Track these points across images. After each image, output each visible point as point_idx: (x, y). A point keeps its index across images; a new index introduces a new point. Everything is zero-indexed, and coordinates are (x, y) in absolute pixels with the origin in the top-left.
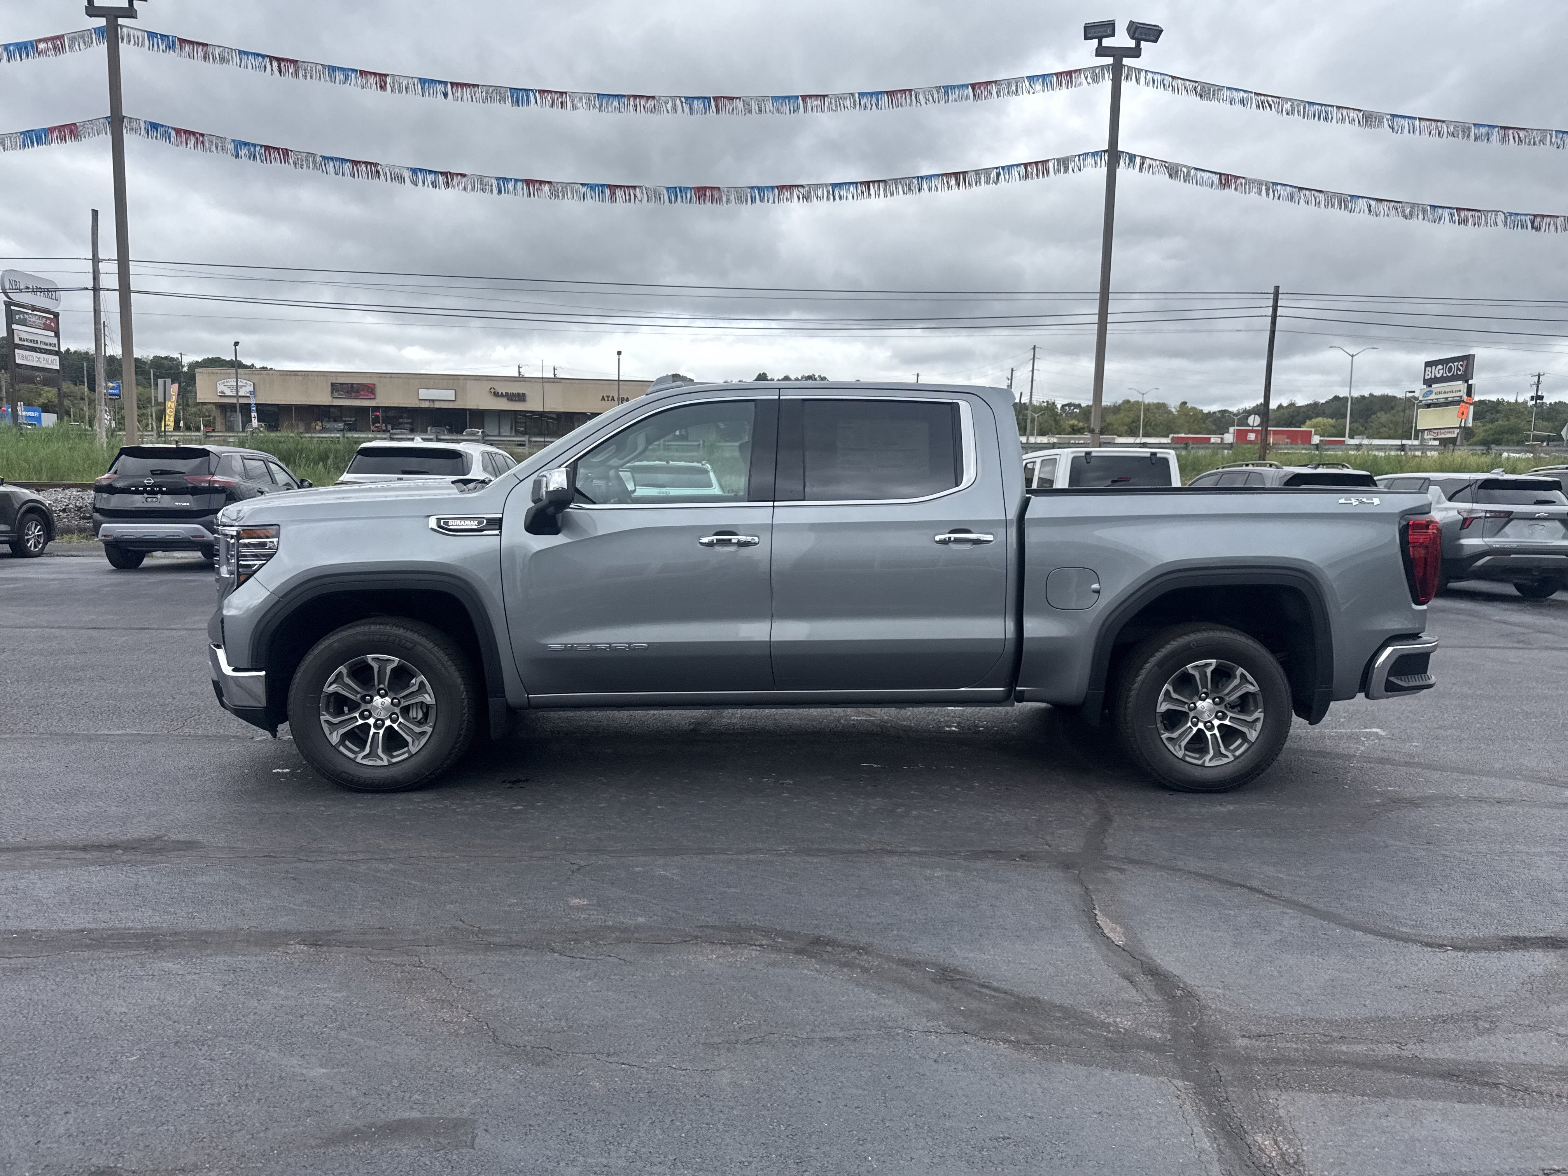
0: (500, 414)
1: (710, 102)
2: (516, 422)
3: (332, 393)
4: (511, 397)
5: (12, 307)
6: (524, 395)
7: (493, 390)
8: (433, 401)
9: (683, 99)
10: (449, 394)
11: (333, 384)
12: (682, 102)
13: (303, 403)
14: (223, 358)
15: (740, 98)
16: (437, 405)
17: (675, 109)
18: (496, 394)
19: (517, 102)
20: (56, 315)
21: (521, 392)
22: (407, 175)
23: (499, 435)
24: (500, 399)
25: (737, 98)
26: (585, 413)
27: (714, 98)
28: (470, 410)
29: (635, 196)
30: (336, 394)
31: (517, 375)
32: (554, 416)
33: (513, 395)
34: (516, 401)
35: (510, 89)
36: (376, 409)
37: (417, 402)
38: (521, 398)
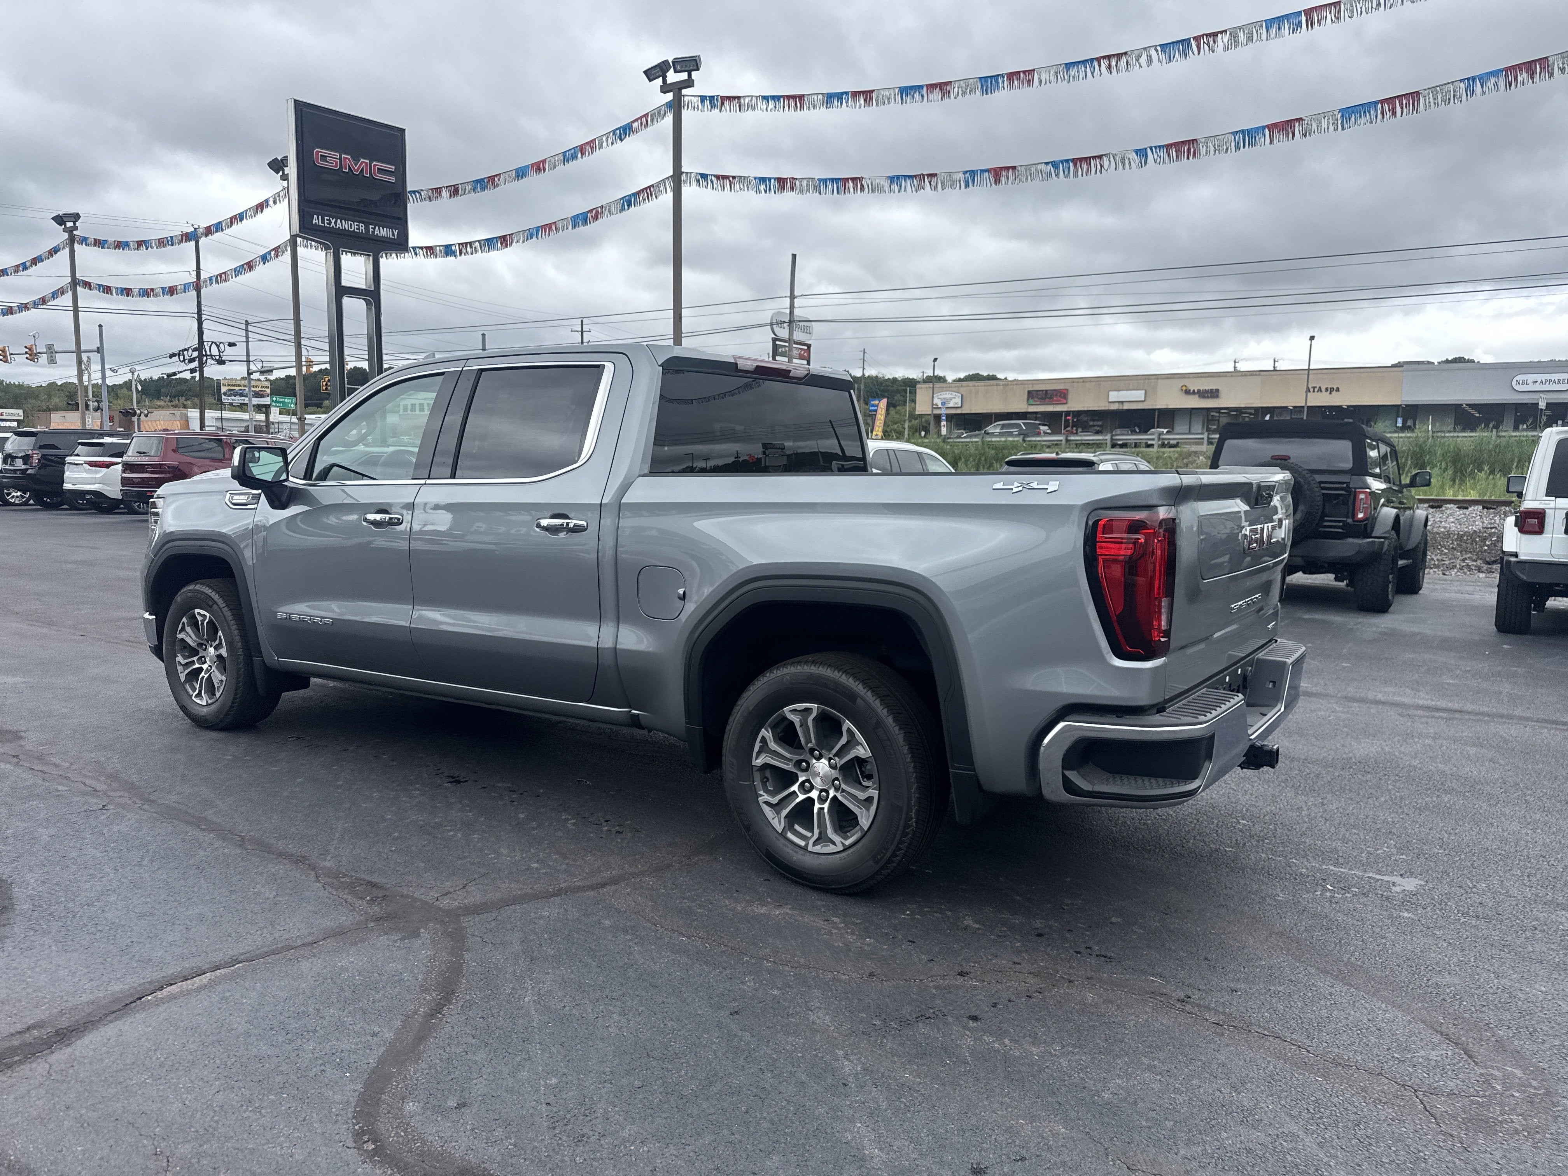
0: (1191, 412)
1: (1190, 45)
2: (1208, 420)
3: (1028, 400)
4: (1203, 394)
5: (777, 343)
6: (1217, 391)
7: (1184, 388)
8: (1122, 402)
9: (1159, 48)
10: (1139, 395)
11: (1029, 392)
12: (1157, 51)
13: (1002, 411)
14: (981, 373)
15: (1225, 31)
16: (1126, 407)
17: (1150, 60)
18: (1187, 392)
19: (985, 91)
20: (809, 346)
21: (1214, 388)
22: (886, 184)
23: (1190, 433)
24: (1191, 397)
25: (1222, 32)
26: (1286, 407)
27: (1194, 38)
28: (1159, 409)
29: (1102, 166)
30: (1031, 401)
31: (1232, 370)
32: (1253, 411)
33: (1206, 391)
34: (1208, 397)
35: (980, 78)
36: (1068, 413)
37: (1107, 404)
38: (1214, 394)
